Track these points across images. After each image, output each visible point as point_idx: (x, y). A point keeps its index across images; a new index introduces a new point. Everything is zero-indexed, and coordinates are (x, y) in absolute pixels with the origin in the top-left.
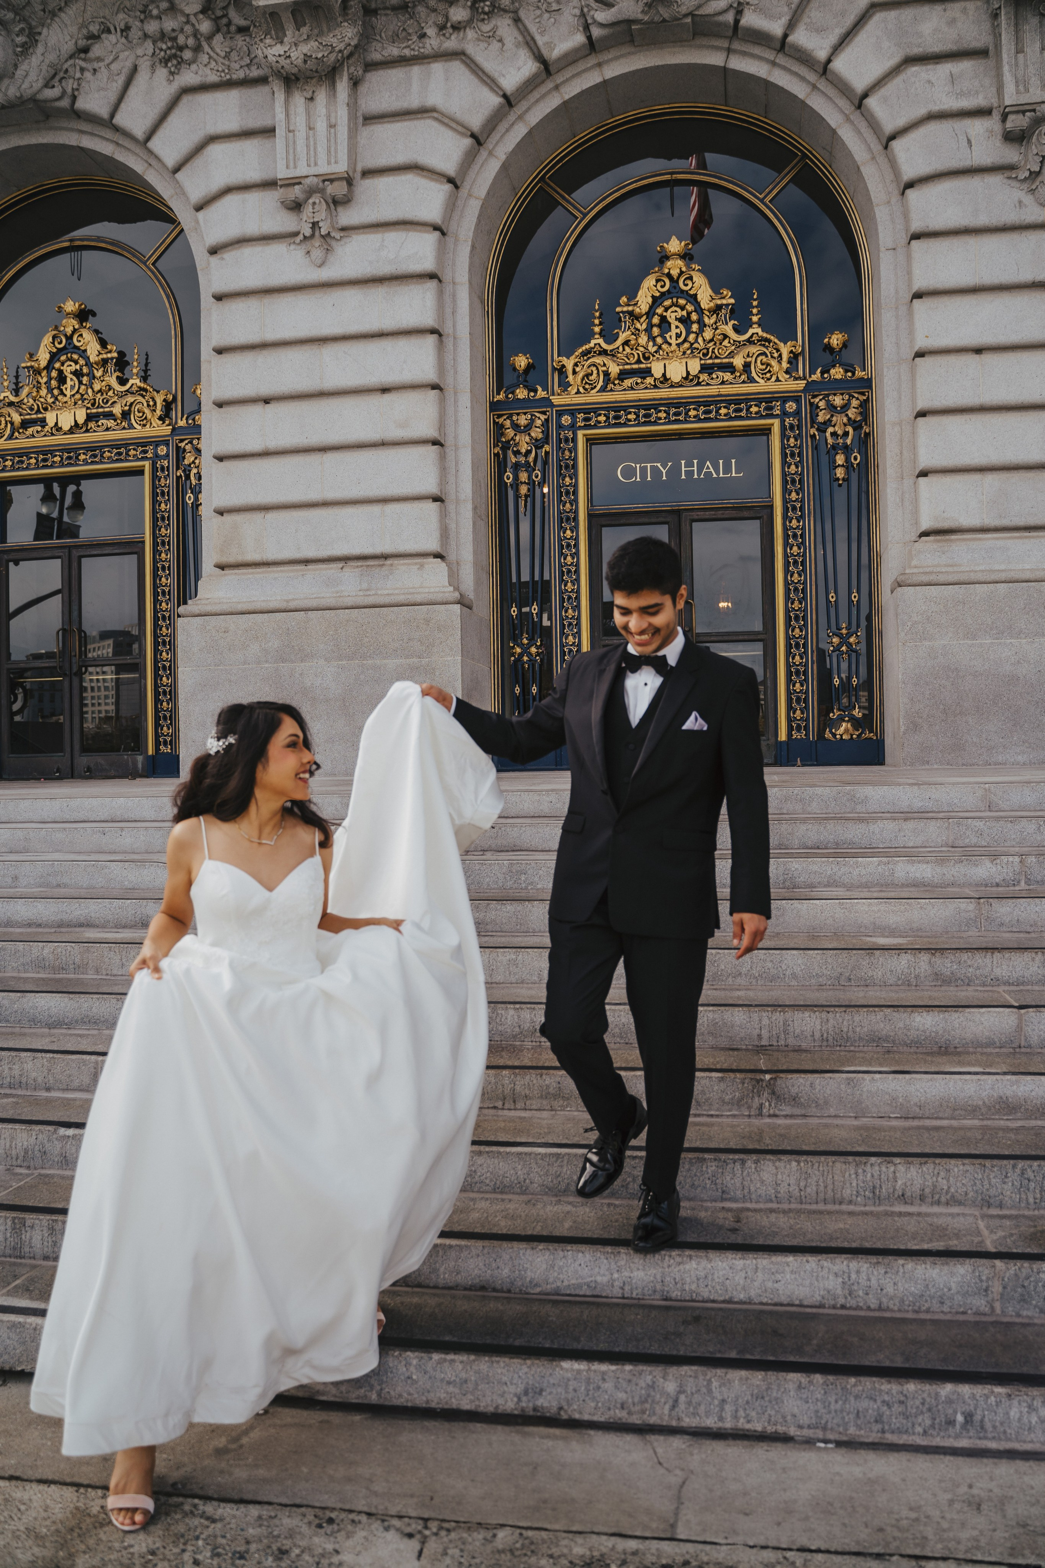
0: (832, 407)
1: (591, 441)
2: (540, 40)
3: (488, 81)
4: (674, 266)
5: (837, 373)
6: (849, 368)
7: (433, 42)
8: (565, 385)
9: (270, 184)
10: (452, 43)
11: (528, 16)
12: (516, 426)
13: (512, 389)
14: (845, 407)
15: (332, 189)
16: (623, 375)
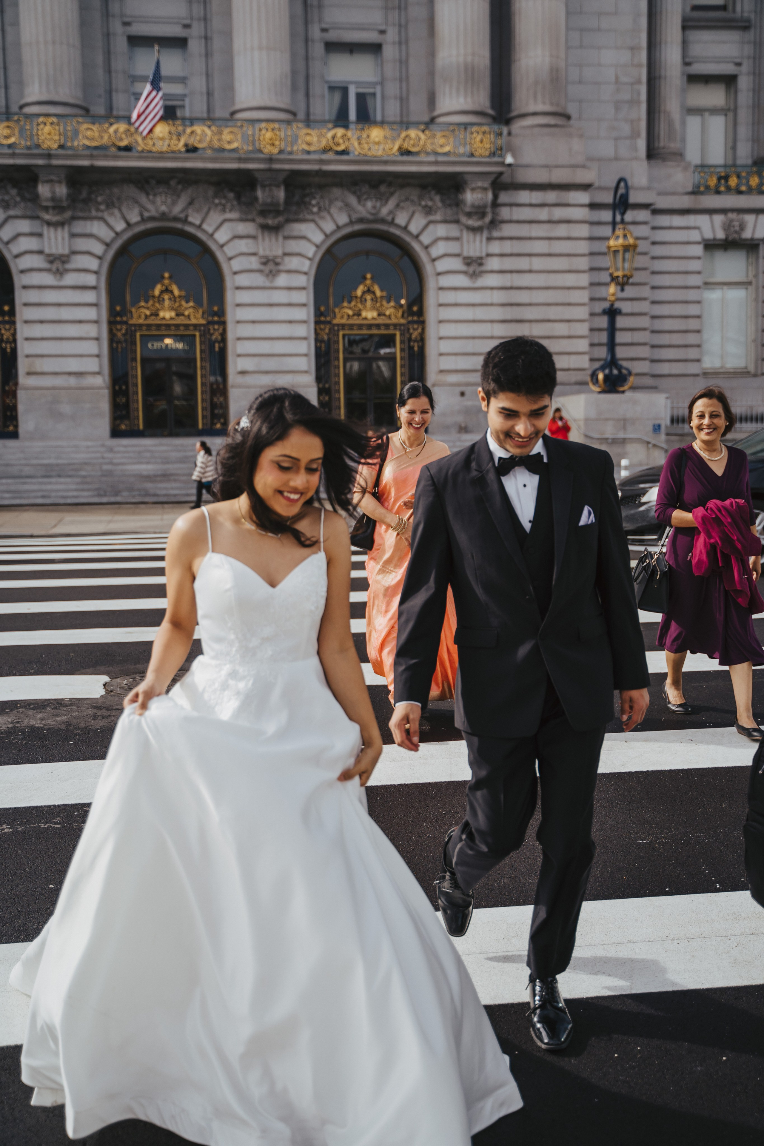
0: (214, 329)
1: (141, 336)
2: (128, 218)
3: (111, 228)
4: (166, 282)
5: (216, 319)
6: (219, 317)
7: (94, 213)
8: (132, 317)
9: (40, 252)
10: (100, 214)
11: (124, 210)
12: (117, 330)
13: (115, 316)
14: (218, 329)
15: (64, 259)
16: (151, 315)
